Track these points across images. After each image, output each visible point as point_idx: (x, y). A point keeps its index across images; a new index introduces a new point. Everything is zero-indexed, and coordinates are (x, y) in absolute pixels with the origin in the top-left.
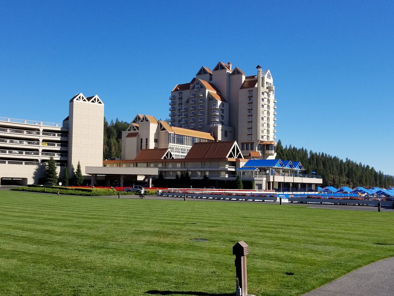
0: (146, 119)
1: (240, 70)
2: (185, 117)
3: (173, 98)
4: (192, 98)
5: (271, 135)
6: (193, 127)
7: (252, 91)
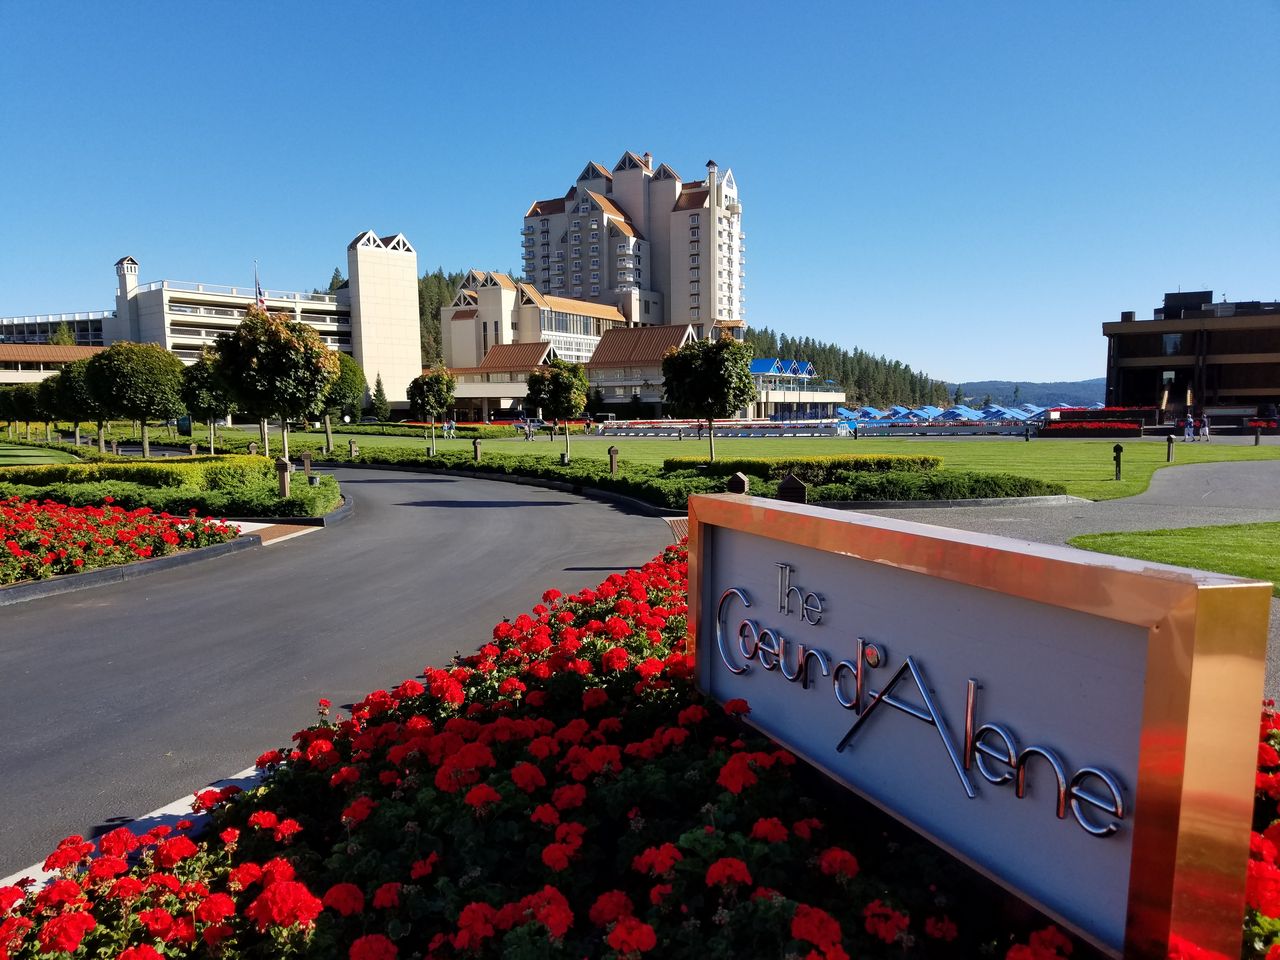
0: (492, 280)
1: (672, 169)
2: (561, 272)
3: (528, 232)
4: (574, 232)
5: (736, 307)
6: (578, 295)
7: (698, 215)
